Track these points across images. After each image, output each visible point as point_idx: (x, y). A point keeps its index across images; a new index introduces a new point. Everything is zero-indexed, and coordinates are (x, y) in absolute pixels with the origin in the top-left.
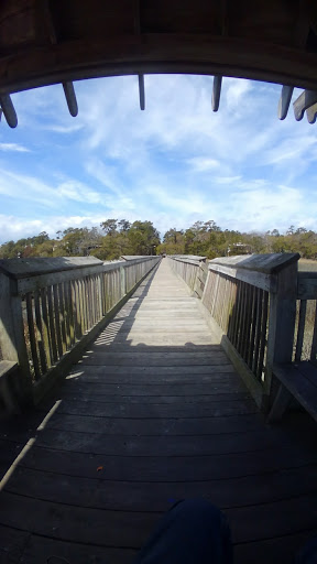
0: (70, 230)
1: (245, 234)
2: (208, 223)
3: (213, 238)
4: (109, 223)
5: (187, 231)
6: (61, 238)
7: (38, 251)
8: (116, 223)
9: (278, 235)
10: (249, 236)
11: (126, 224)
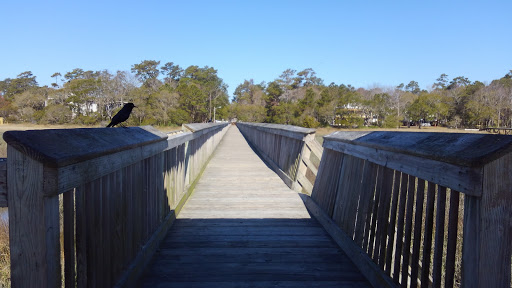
0: (78, 72)
1: (361, 90)
2: (305, 73)
3: (310, 94)
4: (146, 68)
5: (271, 84)
6: (61, 85)
7: (14, 105)
8: (158, 68)
9: (416, 91)
10: (368, 93)
11: (175, 70)
